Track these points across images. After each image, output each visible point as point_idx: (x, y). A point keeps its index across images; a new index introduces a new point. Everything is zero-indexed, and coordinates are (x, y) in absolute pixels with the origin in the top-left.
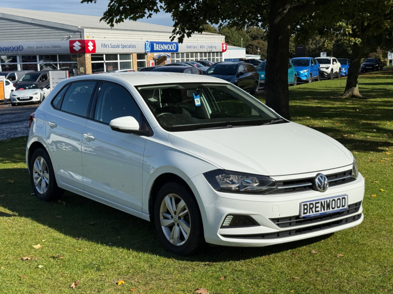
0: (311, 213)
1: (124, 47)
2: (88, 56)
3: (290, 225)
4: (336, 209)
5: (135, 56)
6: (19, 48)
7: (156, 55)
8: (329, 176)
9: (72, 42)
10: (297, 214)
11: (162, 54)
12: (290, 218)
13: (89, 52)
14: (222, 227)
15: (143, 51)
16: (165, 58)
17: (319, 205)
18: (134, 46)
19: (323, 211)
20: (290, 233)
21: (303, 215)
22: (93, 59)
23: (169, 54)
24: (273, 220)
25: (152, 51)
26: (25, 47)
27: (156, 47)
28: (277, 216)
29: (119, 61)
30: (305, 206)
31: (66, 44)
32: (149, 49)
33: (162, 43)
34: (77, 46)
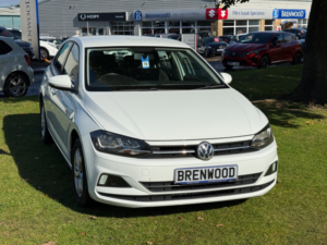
0: (188, 181)
1: (253, 14)
2: (220, 22)
3: (164, 189)
4: (221, 178)
5: (263, 22)
6: (167, 15)
7: (283, 21)
8: (216, 146)
9: (208, 10)
10: (171, 179)
11: (289, 20)
12: (164, 183)
13: (221, 18)
14: (99, 185)
15: (270, 17)
16: (291, 24)
17: (199, 173)
18: (262, 13)
19: (203, 179)
20: (164, 198)
21: (177, 181)
22: (224, 24)
23: (296, 20)
24: (144, 184)
25: (280, 17)
26: (172, 14)
27: (284, 14)
28: (147, 180)
29: (248, 26)
30: (180, 173)
31: (203, 11)
32: (276, 16)
33: (290, 11)
34: (212, 13)
